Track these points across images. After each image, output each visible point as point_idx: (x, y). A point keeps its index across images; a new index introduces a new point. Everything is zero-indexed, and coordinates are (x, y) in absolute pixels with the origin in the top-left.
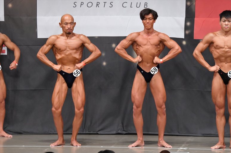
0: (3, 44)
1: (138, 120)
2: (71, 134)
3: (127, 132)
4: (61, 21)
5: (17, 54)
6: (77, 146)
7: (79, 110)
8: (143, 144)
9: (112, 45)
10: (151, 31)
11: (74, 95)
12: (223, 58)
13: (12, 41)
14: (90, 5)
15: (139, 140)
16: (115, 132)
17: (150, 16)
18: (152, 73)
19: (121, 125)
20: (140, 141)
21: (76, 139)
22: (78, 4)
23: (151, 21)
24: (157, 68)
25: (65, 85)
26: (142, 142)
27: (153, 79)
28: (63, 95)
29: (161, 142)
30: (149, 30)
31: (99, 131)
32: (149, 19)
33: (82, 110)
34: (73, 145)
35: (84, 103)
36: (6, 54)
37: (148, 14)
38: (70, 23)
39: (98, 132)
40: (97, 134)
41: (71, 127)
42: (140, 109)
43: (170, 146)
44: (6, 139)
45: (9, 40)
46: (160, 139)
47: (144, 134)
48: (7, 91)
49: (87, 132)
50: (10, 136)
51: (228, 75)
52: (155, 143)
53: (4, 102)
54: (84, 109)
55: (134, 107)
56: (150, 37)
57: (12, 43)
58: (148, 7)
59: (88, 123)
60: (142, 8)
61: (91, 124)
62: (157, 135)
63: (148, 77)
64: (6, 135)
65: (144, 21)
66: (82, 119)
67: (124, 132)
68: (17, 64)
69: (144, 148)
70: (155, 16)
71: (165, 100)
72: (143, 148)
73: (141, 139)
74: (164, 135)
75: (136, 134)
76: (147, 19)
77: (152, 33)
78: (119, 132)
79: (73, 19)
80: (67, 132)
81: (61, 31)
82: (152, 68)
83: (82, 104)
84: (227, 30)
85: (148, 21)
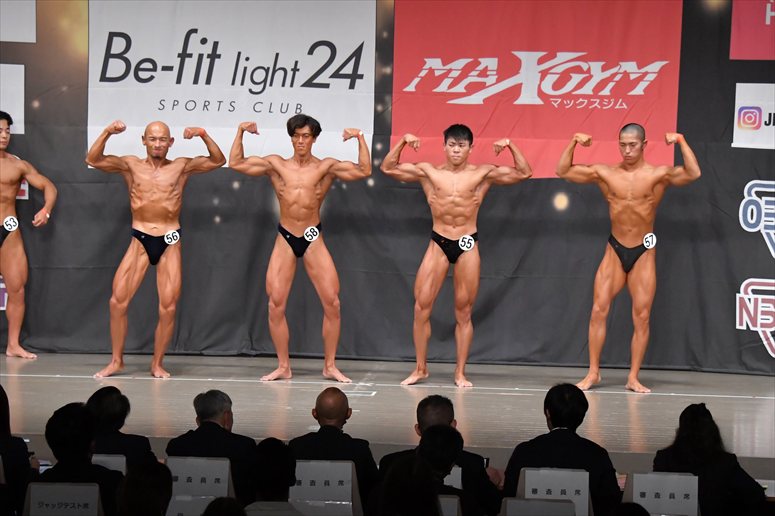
0: (22, 178)
1: (280, 330)
2: (153, 354)
3: (258, 353)
4: (145, 134)
5: (50, 195)
7: (166, 307)
8: (290, 376)
9: (232, 185)
10: (305, 158)
11: (160, 278)
12: (449, 217)
13: (40, 172)
14: (191, 105)
15: (282, 367)
16: (235, 352)
17: (306, 130)
18: (307, 239)
19: (247, 337)
20: (284, 370)
21: (161, 365)
22: (168, 105)
23: (307, 140)
24: (316, 230)
25: (144, 258)
26: (287, 371)
27: (308, 250)
29: (330, 369)
30: (303, 157)
31: (203, 350)
32: (304, 135)
33: (172, 308)
34: (153, 375)
36: (26, 197)
37: (302, 126)
38: (161, 139)
39: (203, 352)
40: (201, 355)
42: (282, 308)
43: (348, 380)
44: (24, 361)
45: (33, 171)
46: (329, 364)
47: (290, 357)
48: (29, 269)
49: (183, 352)
50: (32, 355)
52: (317, 373)
53: (22, 291)
54: (176, 307)
55: (271, 304)
57: (40, 176)
58: (303, 113)
59: (184, 334)
60: (292, 114)
61: (190, 335)
62: (323, 358)
63: (299, 246)
64: (24, 353)
65: (295, 139)
67: (254, 353)
68: (48, 216)
69: (290, 382)
70: (316, 130)
72: (289, 384)
73: (285, 365)
75: (276, 356)
76: (299, 135)
77: (308, 161)
78: (244, 351)
79: (167, 131)
80: (144, 351)
81: (143, 154)
82: (308, 230)
83: (173, 298)
84: (457, 162)
85: (301, 140)
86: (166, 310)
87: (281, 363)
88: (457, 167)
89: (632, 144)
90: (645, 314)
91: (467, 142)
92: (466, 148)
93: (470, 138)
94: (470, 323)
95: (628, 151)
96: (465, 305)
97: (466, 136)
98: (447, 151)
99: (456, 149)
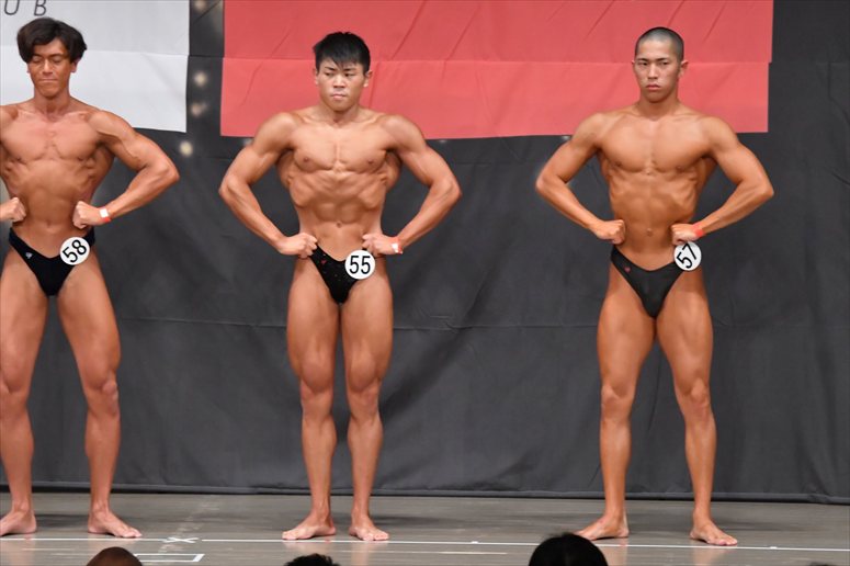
8: (34, 527)
10: (61, 101)
12: (329, 206)
15: (18, 509)
17: (56, 47)
18: (67, 260)
20: (20, 515)
23: (60, 68)
24: (84, 243)
26: (27, 518)
27: (69, 283)
29: (100, 515)
30: (53, 100)
32: (51, 57)
37: (46, 41)
42: (22, 394)
43: (135, 532)
46: (98, 506)
47: (35, 489)
51: (348, 267)
52: (79, 521)
56: (56, 126)
58: (48, 15)
60: (26, 16)
62: (87, 490)
63: (52, 274)
65: (36, 68)
69: (34, 539)
70: (75, 47)
71: (116, 360)
72: (32, 541)
73: (25, 506)
74: (113, 491)
76: (42, 58)
77: (64, 110)
82: (68, 243)
84: (342, 105)
85: (47, 66)
87: (15, 502)
88: (340, 115)
89: (660, 61)
90: (699, 389)
91: (359, 67)
92: (358, 78)
93: (365, 58)
94: (377, 418)
95: (652, 74)
96: (369, 383)
97: (357, 54)
98: (321, 85)
99: (339, 82)
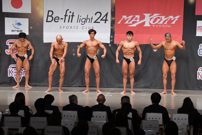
2: (59, 86)
3: (84, 86)
6: (61, 92)
7: (61, 74)
9: (77, 46)
10: (93, 39)
12: (127, 53)
14: (67, 27)
16: (78, 86)
17: (93, 32)
18: (94, 59)
19: (81, 82)
20: (88, 90)
21: (61, 89)
22: (62, 27)
24: (96, 57)
25: (56, 63)
28: (54, 69)
30: (92, 39)
31: (71, 85)
32: (92, 34)
34: (59, 91)
35: (64, 72)
36: (29, 50)
37: (92, 32)
40: (70, 87)
41: (59, 83)
44: (29, 88)
47: (89, 87)
49: (66, 86)
50: (31, 87)
53: (29, 72)
55: (86, 74)
59: (66, 82)
61: (68, 82)
63: (92, 61)
64: (29, 86)
66: (63, 78)
69: (89, 93)
73: (88, 89)
76: (91, 34)
77: (94, 40)
78: (80, 86)
80: (57, 86)
82: (94, 57)
86: (62, 75)
88: (129, 41)
94: (133, 78)
96: (132, 74)
97: (132, 34)
